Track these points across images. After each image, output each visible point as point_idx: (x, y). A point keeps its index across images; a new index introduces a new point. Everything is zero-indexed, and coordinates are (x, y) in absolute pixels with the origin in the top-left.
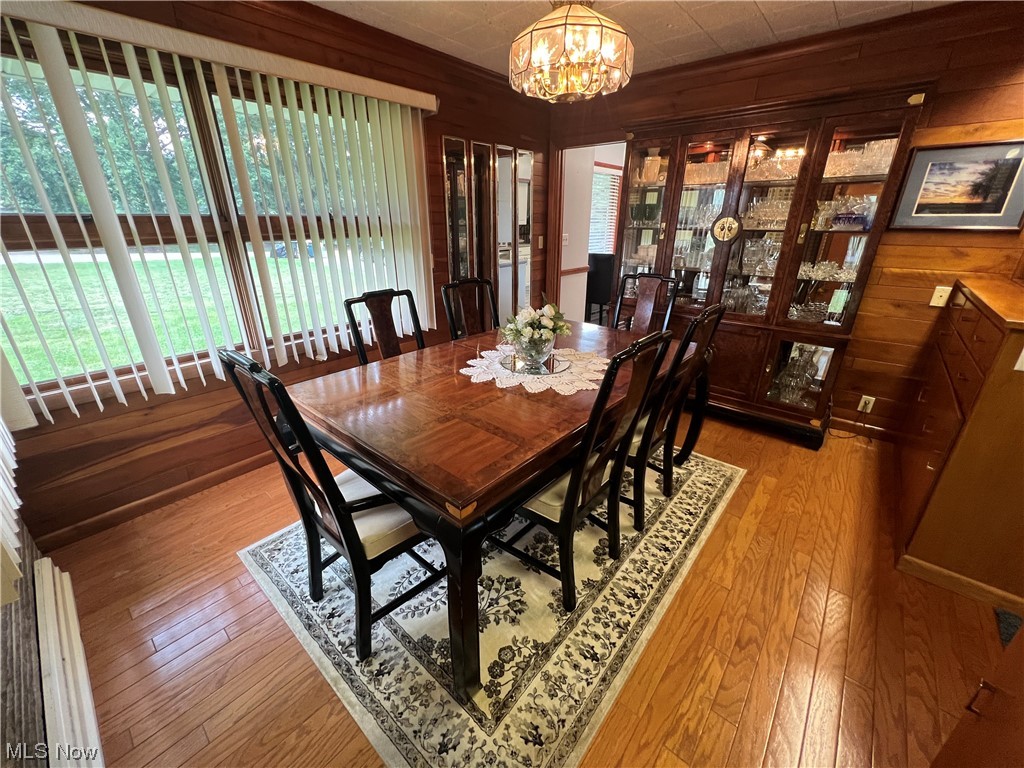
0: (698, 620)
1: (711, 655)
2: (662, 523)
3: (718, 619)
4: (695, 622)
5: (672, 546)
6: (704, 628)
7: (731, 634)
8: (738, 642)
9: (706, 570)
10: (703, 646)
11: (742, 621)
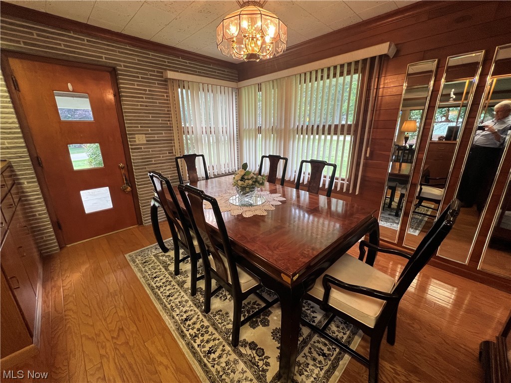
0: (143, 317)
1: (127, 315)
2: (207, 327)
3: (137, 326)
4: (143, 315)
5: (187, 324)
6: (138, 318)
7: (127, 328)
8: (122, 329)
9: (163, 337)
10: (133, 314)
11: (128, 338)
